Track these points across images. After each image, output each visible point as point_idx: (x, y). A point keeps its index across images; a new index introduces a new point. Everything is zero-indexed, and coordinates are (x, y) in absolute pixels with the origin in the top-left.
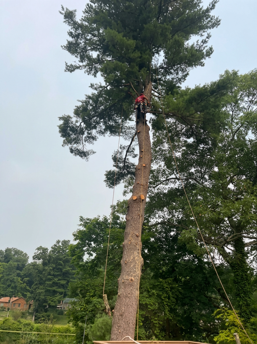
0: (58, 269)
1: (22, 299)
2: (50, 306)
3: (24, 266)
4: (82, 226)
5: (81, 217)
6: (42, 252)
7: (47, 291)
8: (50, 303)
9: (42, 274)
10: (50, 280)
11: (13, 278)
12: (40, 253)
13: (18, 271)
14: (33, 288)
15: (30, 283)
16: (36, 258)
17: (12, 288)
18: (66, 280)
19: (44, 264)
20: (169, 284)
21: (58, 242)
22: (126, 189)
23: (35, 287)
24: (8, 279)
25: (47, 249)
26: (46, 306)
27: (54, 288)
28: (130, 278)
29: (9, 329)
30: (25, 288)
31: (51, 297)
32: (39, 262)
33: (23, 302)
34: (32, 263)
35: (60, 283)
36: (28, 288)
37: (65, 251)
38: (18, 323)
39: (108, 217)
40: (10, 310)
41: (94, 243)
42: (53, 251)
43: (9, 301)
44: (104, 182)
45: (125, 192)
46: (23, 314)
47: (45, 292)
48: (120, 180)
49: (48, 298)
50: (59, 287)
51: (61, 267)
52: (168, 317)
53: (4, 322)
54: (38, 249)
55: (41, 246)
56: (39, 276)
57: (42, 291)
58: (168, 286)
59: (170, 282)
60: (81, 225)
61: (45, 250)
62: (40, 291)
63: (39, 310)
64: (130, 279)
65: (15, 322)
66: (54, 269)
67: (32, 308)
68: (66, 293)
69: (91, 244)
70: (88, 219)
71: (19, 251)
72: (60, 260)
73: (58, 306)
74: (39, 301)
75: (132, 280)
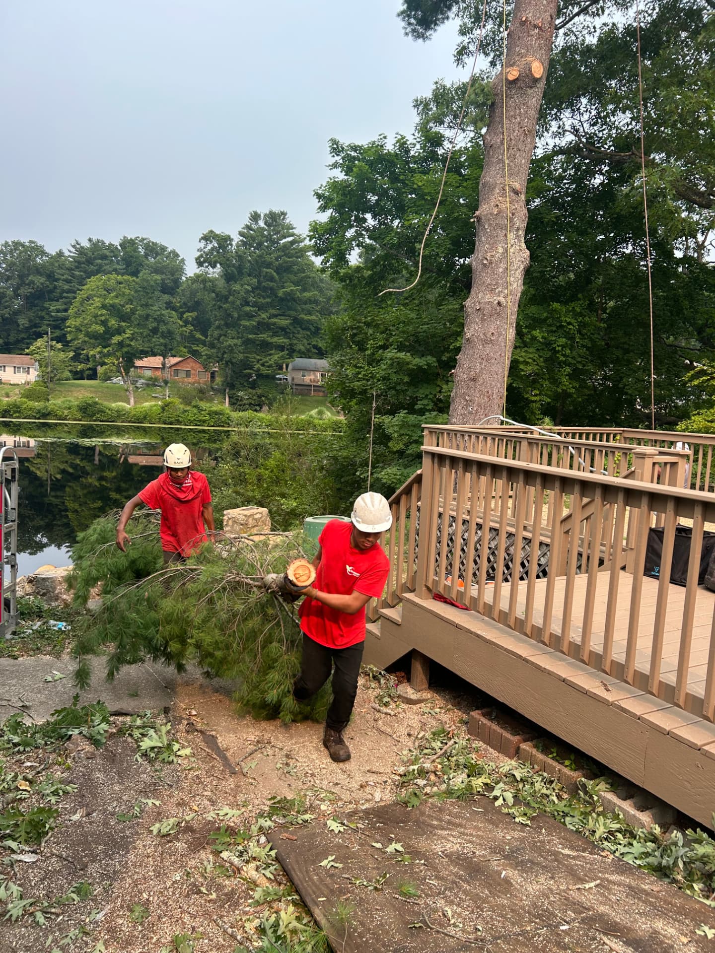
0: (265, 289)
1: (190, 360)
2: (260, 376)
3: (177, 282)
4: (340, 169)
5: (334, 142)
6: (216, 245)
7: (247, 342)
8: (259, 370)
9: (226, 301)
10: (250, 316)
11: (158, 313)
12: (213, 249)
13: (166, 297)
14: (212, 336)
15: (202, 325)
16: (205, 261)
17: (163, 336)
18: (289, 316)
19: (229, 277)
20: (576, 315)
21: (255, 217)
22: (466, 39)
23: (216, 333)
24: (147, 317)
25: (228, 239)
26: (250, 375)
27: (263, 336)
28: (495, 300)
29: (179, 422)
30: (192, 336)
31: (258, 355)
32: (215, 272)
33: (193, 366)
34: (197, 276)
35: (274, 324)
36: (198, 335)
37: (278, 243)
38: (195, 411)
39: (411, 140)
40: (169, 385)
41: (374, 217)
42: (244, 244)
43: (164, 364)
44: (399, 19)
45: (462, 52)
46: (201, 391)
47: (243, 343)
48: (449, 8)
49: (254, 357)
50: (275, 334)
51: (271, 284)
52: (564, 388)
53: (163, 409)
54: (206, 238)
55: (211, 232)
56: (220, 307)
57: (235, 341)
58: (573, 321)
59: (578, 310)
60: (335, 166)
61: (224, 241)
62: (231, 342)
63: (237, 383)
64: (495, 303)
65: (188, 408)
66: (254, 289)
67: (218, 380)
68: (294, 348)
69: (365, 220)
70: (355, 148)
71: (155, 244)
72: (269, 265)
73: (278, 377)
74: (232, 363)
75: (499, 303)
